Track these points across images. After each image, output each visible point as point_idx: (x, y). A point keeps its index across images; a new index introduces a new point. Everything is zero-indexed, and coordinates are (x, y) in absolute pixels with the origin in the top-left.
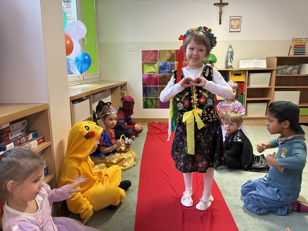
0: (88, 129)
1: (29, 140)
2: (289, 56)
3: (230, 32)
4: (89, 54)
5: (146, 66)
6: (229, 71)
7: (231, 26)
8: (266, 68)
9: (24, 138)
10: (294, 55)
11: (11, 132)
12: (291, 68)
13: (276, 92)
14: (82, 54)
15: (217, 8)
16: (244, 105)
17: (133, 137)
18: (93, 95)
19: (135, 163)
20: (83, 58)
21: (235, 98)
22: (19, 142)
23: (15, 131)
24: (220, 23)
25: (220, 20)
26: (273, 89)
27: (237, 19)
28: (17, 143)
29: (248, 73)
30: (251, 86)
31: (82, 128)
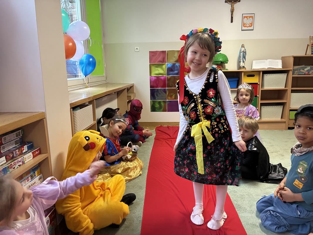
0: (87, 140)
1: (23, 152)
2: (306, 56)
3: (242, 30)
4: (93, 56)
5: (153, 68)
6: (241, 72)
7: (244, 25)
8: (281, 67)
9: (17, 151)
10: (312, 54)
11: (3, 144)
12: (309, 68)
13: (293, 94)
14: (86, 56)
15: (228, 6)
16: (257, 108)
17: (140, 143)
18: (96, 100)
19: (141, 173)
20: (87, 60)
21: (249, 102)
22: (11, 156)
23: (7, 143)
24: (232, 22)
25: (232, 18)
26: (289, 91)
27: (250, 17)
28: (10, 156)
29: (262, 74)
30: (265, 88)
31: (82, 138)
